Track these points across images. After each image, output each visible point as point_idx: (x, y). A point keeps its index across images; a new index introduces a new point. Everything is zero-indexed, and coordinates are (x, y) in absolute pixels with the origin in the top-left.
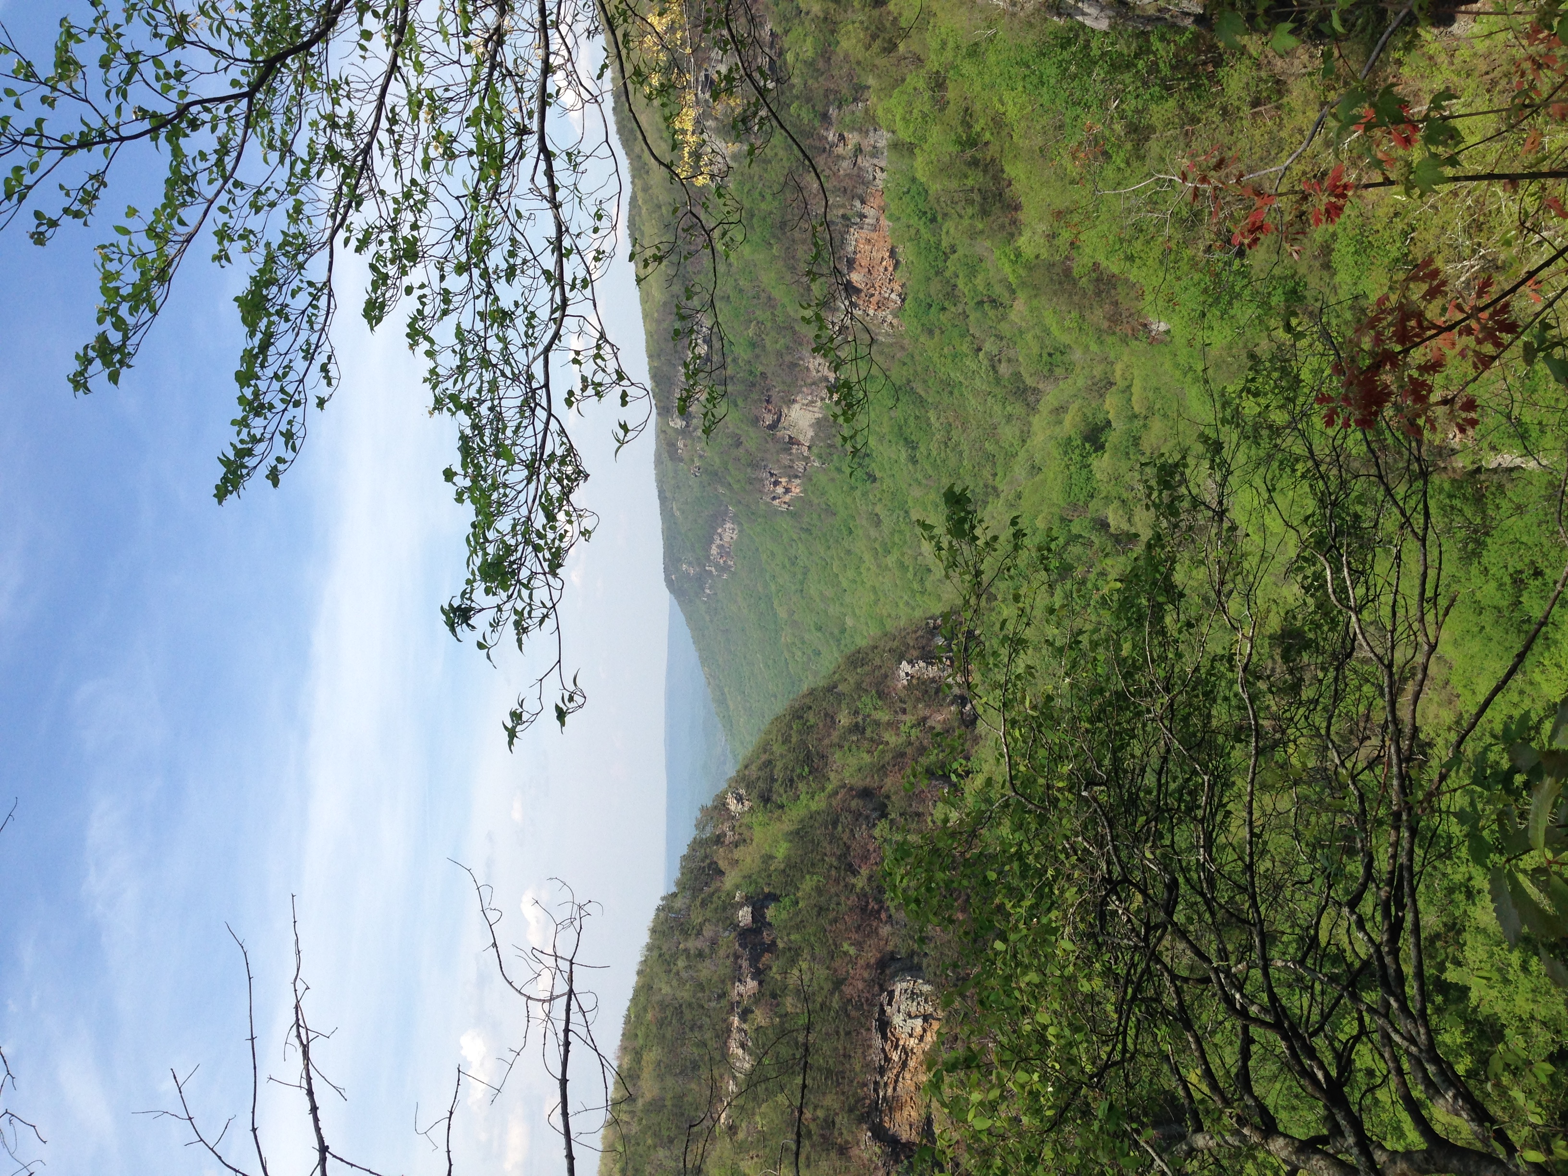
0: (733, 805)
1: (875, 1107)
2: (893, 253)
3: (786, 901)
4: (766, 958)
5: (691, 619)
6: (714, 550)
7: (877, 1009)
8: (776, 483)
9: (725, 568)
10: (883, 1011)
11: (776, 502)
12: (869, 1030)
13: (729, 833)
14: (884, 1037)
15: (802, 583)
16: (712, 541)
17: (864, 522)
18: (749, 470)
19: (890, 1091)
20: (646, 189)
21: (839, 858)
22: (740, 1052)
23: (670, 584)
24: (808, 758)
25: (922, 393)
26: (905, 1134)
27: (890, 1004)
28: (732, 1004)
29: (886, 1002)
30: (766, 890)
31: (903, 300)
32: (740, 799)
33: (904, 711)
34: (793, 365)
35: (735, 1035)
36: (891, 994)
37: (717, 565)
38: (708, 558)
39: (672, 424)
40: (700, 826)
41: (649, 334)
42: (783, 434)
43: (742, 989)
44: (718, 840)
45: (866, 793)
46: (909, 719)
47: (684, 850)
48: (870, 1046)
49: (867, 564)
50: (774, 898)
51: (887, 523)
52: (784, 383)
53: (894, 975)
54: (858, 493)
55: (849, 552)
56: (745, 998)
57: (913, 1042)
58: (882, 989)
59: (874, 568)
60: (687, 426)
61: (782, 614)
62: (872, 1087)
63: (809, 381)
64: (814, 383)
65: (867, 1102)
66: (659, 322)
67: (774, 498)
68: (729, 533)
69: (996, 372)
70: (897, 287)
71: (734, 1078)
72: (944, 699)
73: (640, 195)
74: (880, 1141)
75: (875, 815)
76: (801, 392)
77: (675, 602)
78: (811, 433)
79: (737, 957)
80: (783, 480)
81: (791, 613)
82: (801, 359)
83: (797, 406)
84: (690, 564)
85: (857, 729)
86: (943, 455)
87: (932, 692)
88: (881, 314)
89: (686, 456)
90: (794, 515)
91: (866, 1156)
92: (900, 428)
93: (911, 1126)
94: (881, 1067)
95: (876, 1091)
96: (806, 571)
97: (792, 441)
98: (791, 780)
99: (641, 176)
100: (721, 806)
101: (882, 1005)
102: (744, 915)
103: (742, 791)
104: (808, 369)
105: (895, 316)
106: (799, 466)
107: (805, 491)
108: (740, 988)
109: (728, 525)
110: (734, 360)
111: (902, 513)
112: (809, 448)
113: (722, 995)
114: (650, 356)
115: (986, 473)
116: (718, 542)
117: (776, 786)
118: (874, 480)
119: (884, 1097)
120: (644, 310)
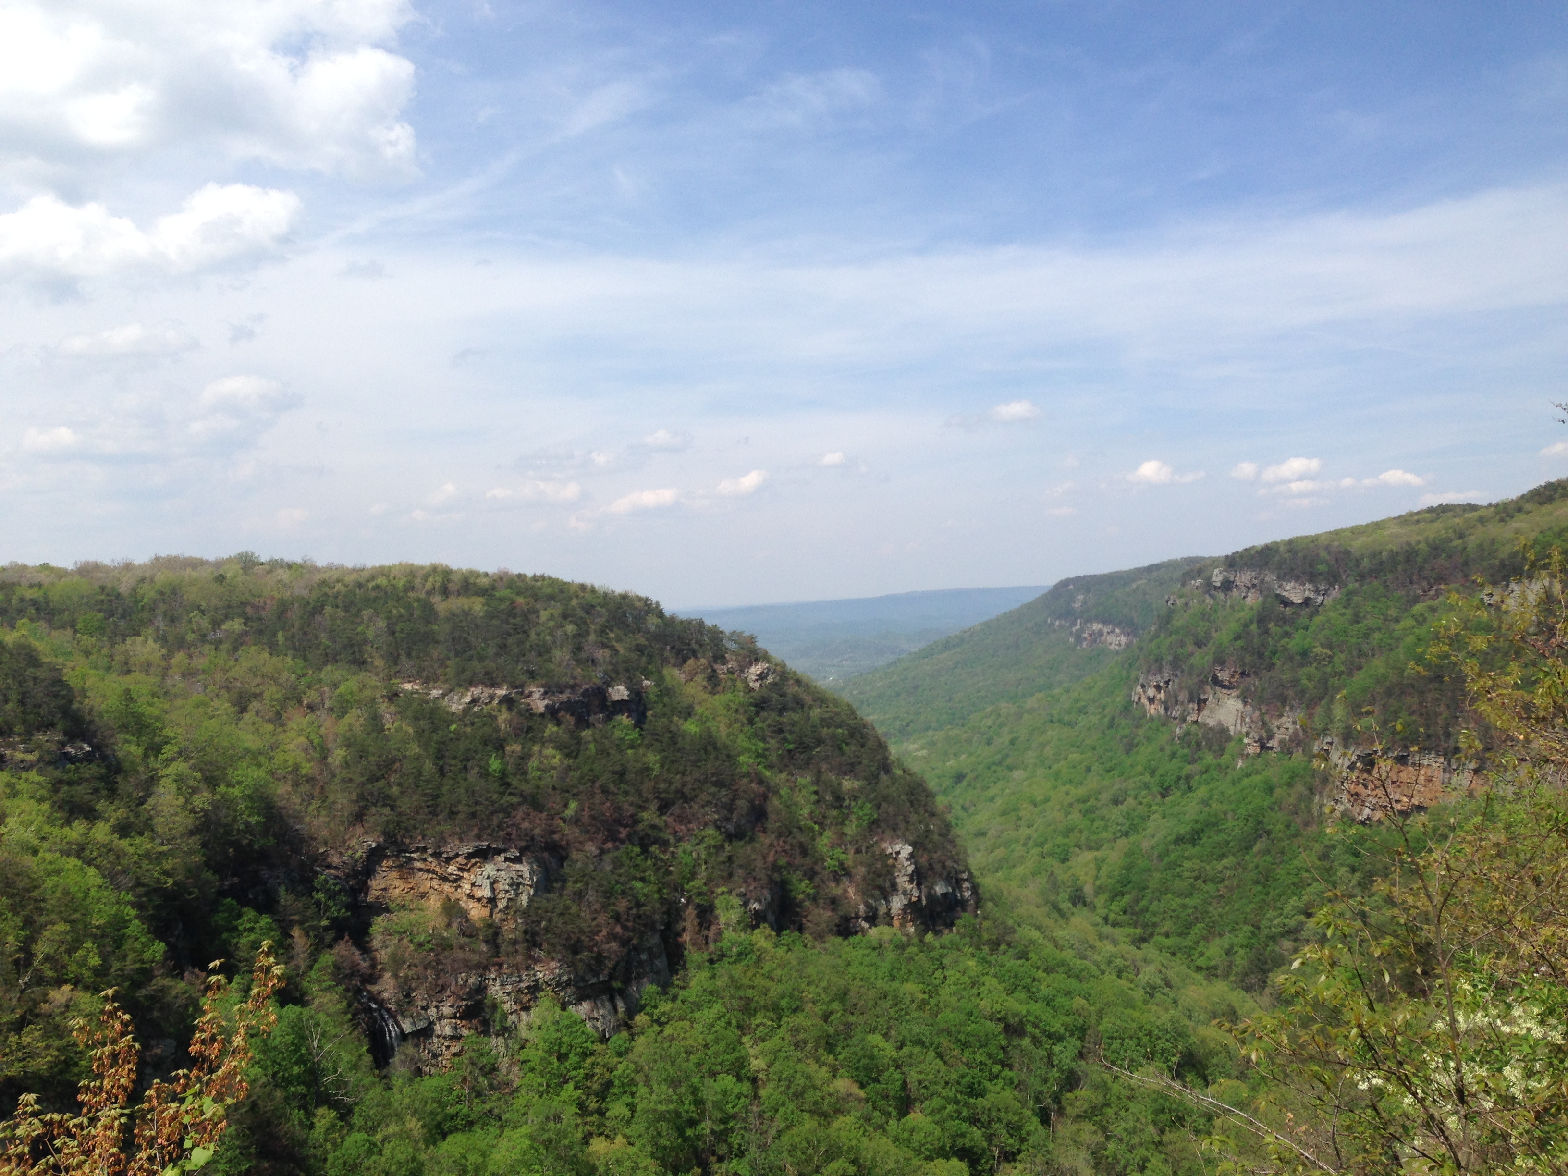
0: (755, 670)
1: (402, 849)
2: (1420, 808)
3: (635, 735)
4: (570, 720)
5: (1029, 608)
6: (1096, 627)
7: (501, 845)
8: (1158, 688)
9: (1079, 639)
10: (498, 852)
11: (1139, 689)
12: (479, 837)
13: (725, 668)
14: (470, 856)
15: (1060, 721)
16: (1105, 622)
17: (1116, 787)
18: (1170, 658)
19: (418, 865)
20: (1482, 520)
21: (678, 791)
22: (468, 699)
23: (1065, 583)
24: (804, 747)
25: (1256, 848)
26: (376, 884)
27: (507, 859)
28: (522, 686)
29: (508, 855)
30: (649, 714)
31: (1363, 823)
32: (761, 677)
33: (858, 851)
34: (1284, 701)
35: (488, 691)
36: (517, 860)
37: (1082, 630)
38: (1089, 620)
39: (1216, 571)
40: (735, 636)
41: (1314, 539)
42: (1209, 693)
43: (536, 695)
44: (719, 657)
45: (759, 814)
46: (849, 859)
47: (709, 622)
48: (461, 840)
49: (1073, 791)
50: (640, 723)
51: (1116, 813)
52: (1263, 689)
53: (540, 862)
54: (1147, 778)
55: (1089, 770)
56: (528, 700)
57: (467, 887)
58: (522, 851)
59: (1069, 799)
60: (1216, 588)
61: (1030, 702)
62: (422, 845)
63: (1267, 718)
64: (1264, 723)
65: (407, 841)
66: (1327, 548)
67: (1143, 686)
68: (1116, 640)
69: (1282, 935)
70: (1378, 815)
71: (444, 695)
72: (872, 896)
73: (1475, 514)
74: (368, 858)
75: (730, 827)
76: (1254, 710)
77: (1046, 591)
78: (1211, 722)
79: (573, 687)
80: (1162, 695)
81: (1030, 711)
82: (1292, 707)
83: (1240, 705)
84: (1085, 602)
85: (839, 799)
86: (1186, 874)
87: (880, 881)
88: (1345, 797)
89: (1187, 590)
90: (1127, 709)
91: (353, 842)
92: (1215, 824)
93: (385, 889)
94: (440, 854)
95: (417, 850)
96: (1071, 724)
97: (1201, 703)
98: (781, 731)
99: (1497, 513)
100: (754, 655)
101: (505, 851)
102: (620, 692)
103: (770, 679)
104: (1281, 716)
105: (1344, 814)
106: (1176, 712)
107: (1152, 719)
108: (537, 692)
109: (1123, 639)
110: (1287, 634)
111: (1124, 829)
112: (1196, 722)
113: (532, 675)
114: (1290, 542)
115: (1167, 926)
116: (1105, 630)
117: (774, 715)
118: (1163, 796)
119: (411, 859)
120: (1343, 530)
